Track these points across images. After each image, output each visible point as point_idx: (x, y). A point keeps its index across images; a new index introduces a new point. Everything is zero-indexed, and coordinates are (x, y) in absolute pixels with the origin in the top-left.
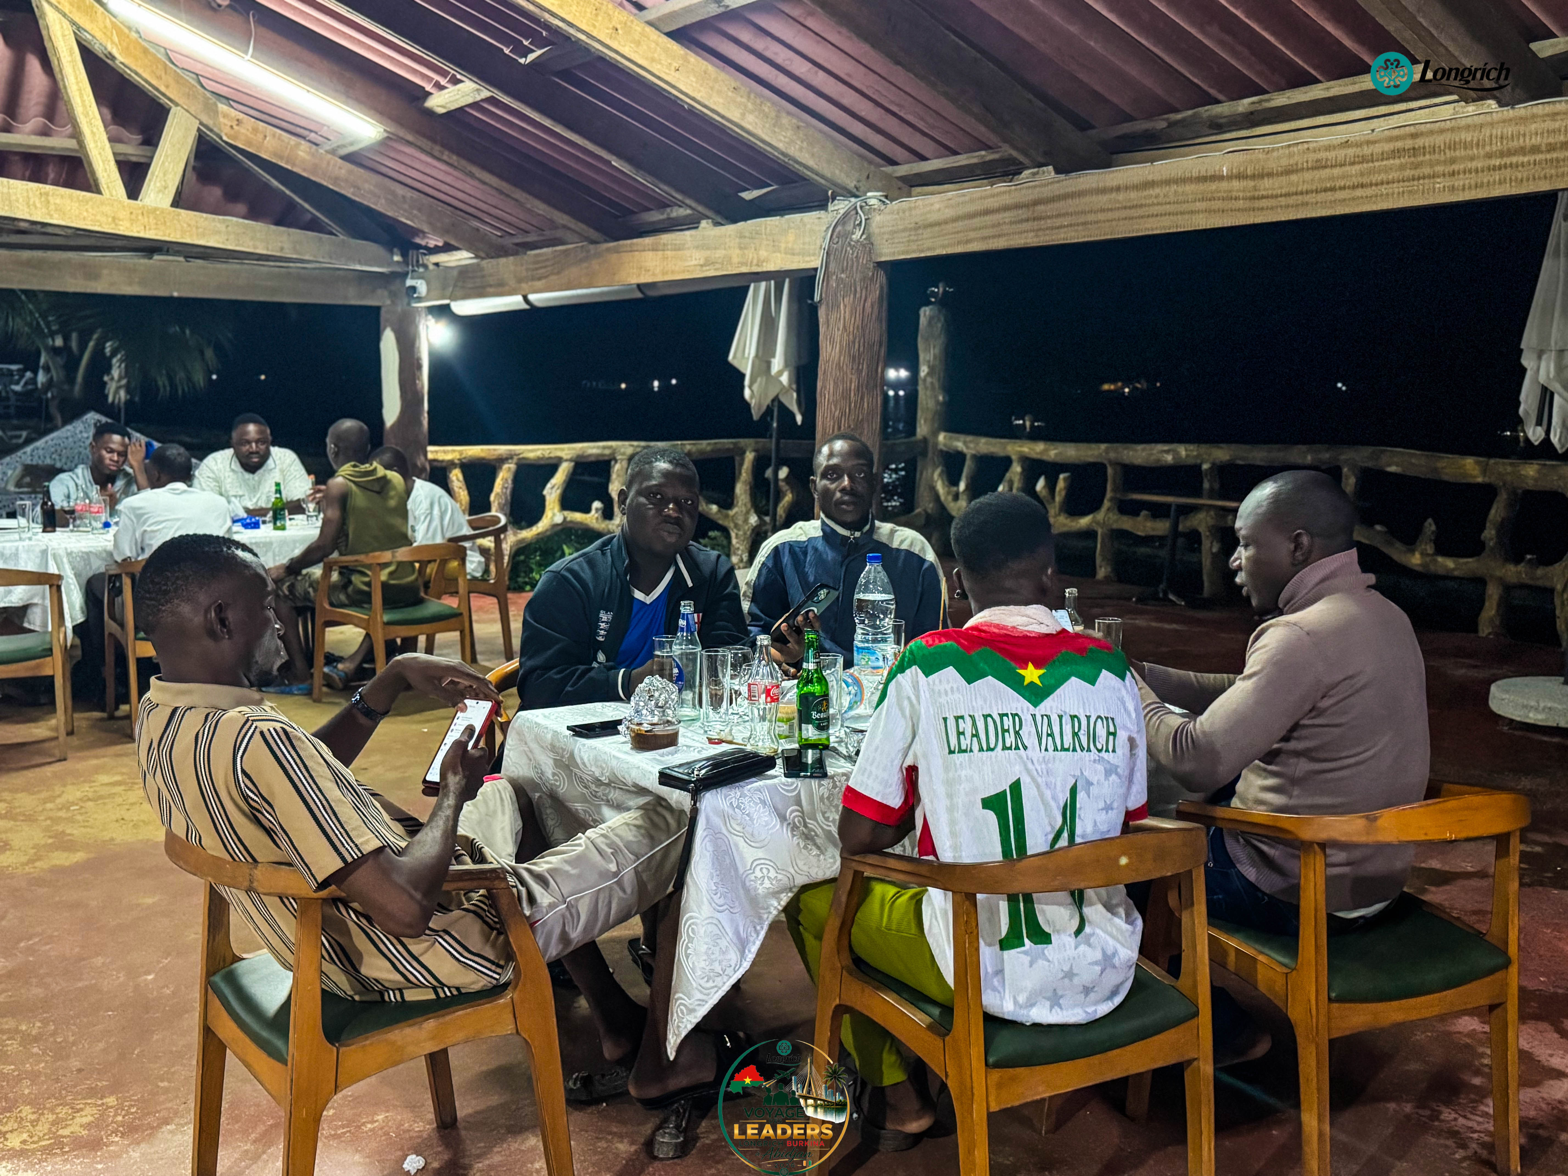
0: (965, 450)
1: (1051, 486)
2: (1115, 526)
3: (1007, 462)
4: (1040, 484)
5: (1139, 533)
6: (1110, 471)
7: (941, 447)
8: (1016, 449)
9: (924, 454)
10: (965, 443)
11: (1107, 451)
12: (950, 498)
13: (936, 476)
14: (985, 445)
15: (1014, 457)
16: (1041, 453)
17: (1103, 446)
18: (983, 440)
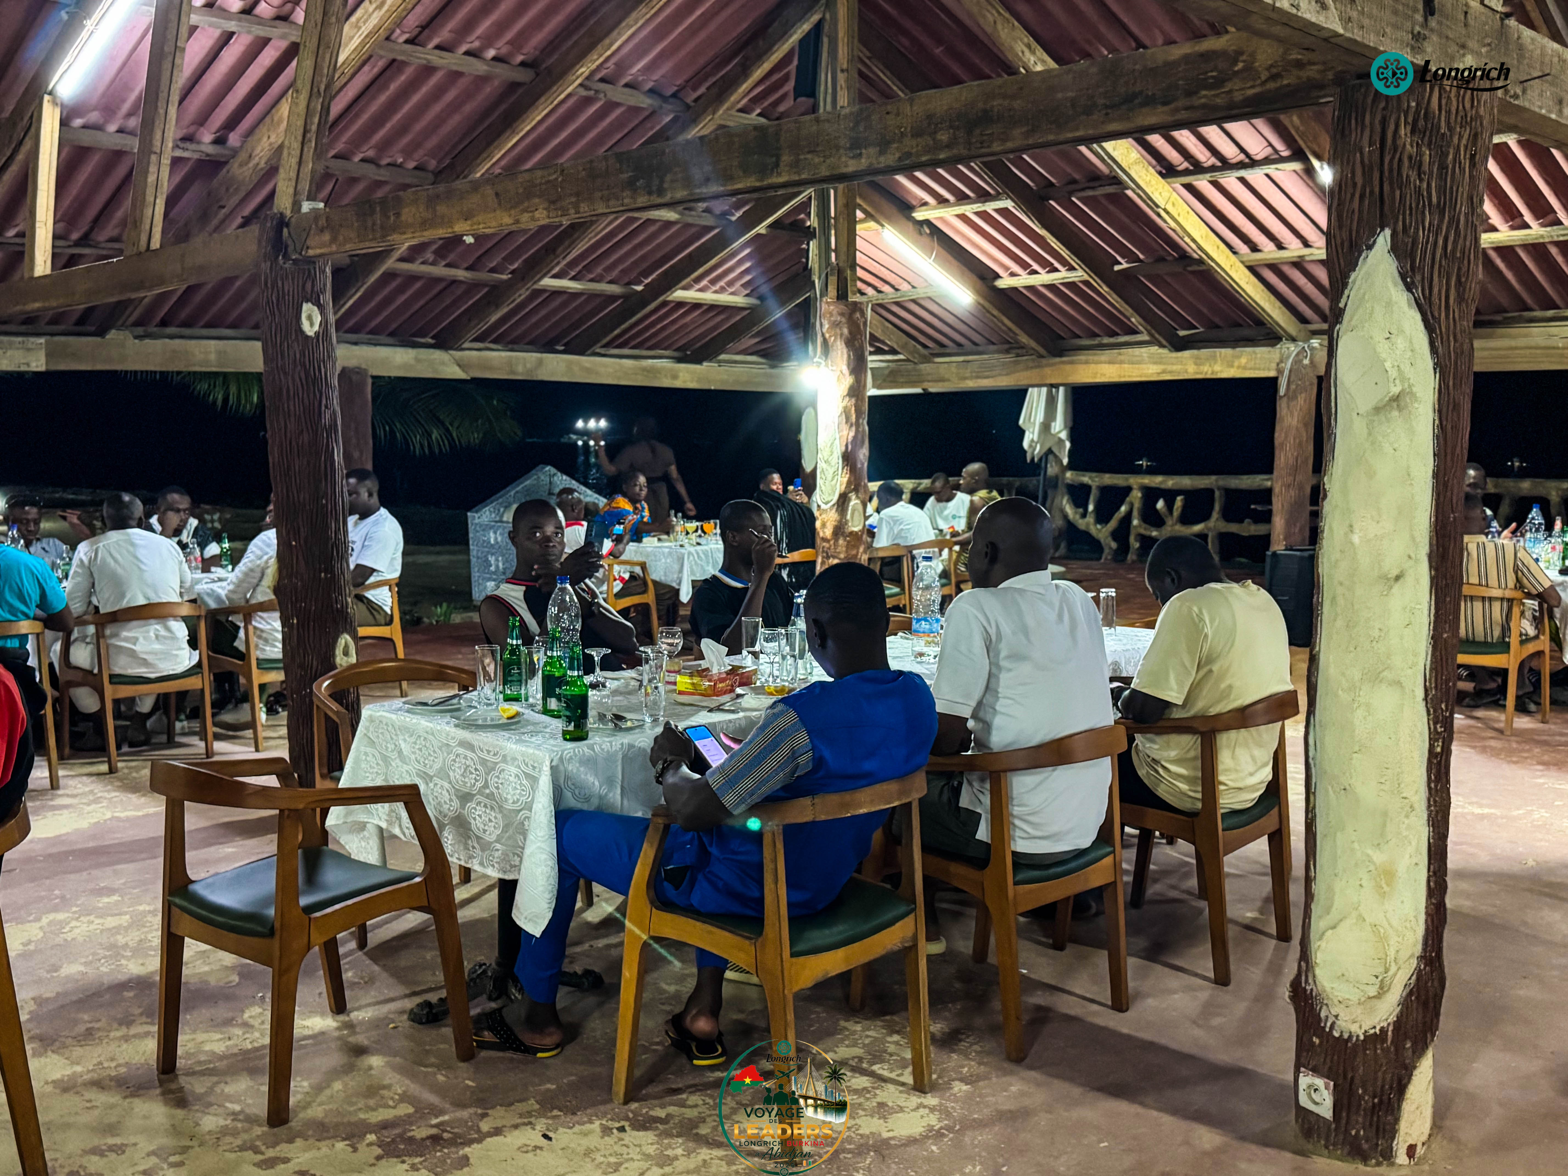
0: (1090, 482)
1: (1170, 505)
2: (1224, 530)
3: (1128, 490)
4: (1160, 504)
5: (1244, 534)
6: (1217, 494)
7: (1069, 481)
8: (1136, 481)
9: (1055, 486)
10: (1090, 478)
11: (1217, 481)
12: (1078, 517)
13: (1065, 501)
14: (1108, 479)
15: (1135, 487)
16: (1161, 483)
17: (1214, 478)
18: (1107, 476)
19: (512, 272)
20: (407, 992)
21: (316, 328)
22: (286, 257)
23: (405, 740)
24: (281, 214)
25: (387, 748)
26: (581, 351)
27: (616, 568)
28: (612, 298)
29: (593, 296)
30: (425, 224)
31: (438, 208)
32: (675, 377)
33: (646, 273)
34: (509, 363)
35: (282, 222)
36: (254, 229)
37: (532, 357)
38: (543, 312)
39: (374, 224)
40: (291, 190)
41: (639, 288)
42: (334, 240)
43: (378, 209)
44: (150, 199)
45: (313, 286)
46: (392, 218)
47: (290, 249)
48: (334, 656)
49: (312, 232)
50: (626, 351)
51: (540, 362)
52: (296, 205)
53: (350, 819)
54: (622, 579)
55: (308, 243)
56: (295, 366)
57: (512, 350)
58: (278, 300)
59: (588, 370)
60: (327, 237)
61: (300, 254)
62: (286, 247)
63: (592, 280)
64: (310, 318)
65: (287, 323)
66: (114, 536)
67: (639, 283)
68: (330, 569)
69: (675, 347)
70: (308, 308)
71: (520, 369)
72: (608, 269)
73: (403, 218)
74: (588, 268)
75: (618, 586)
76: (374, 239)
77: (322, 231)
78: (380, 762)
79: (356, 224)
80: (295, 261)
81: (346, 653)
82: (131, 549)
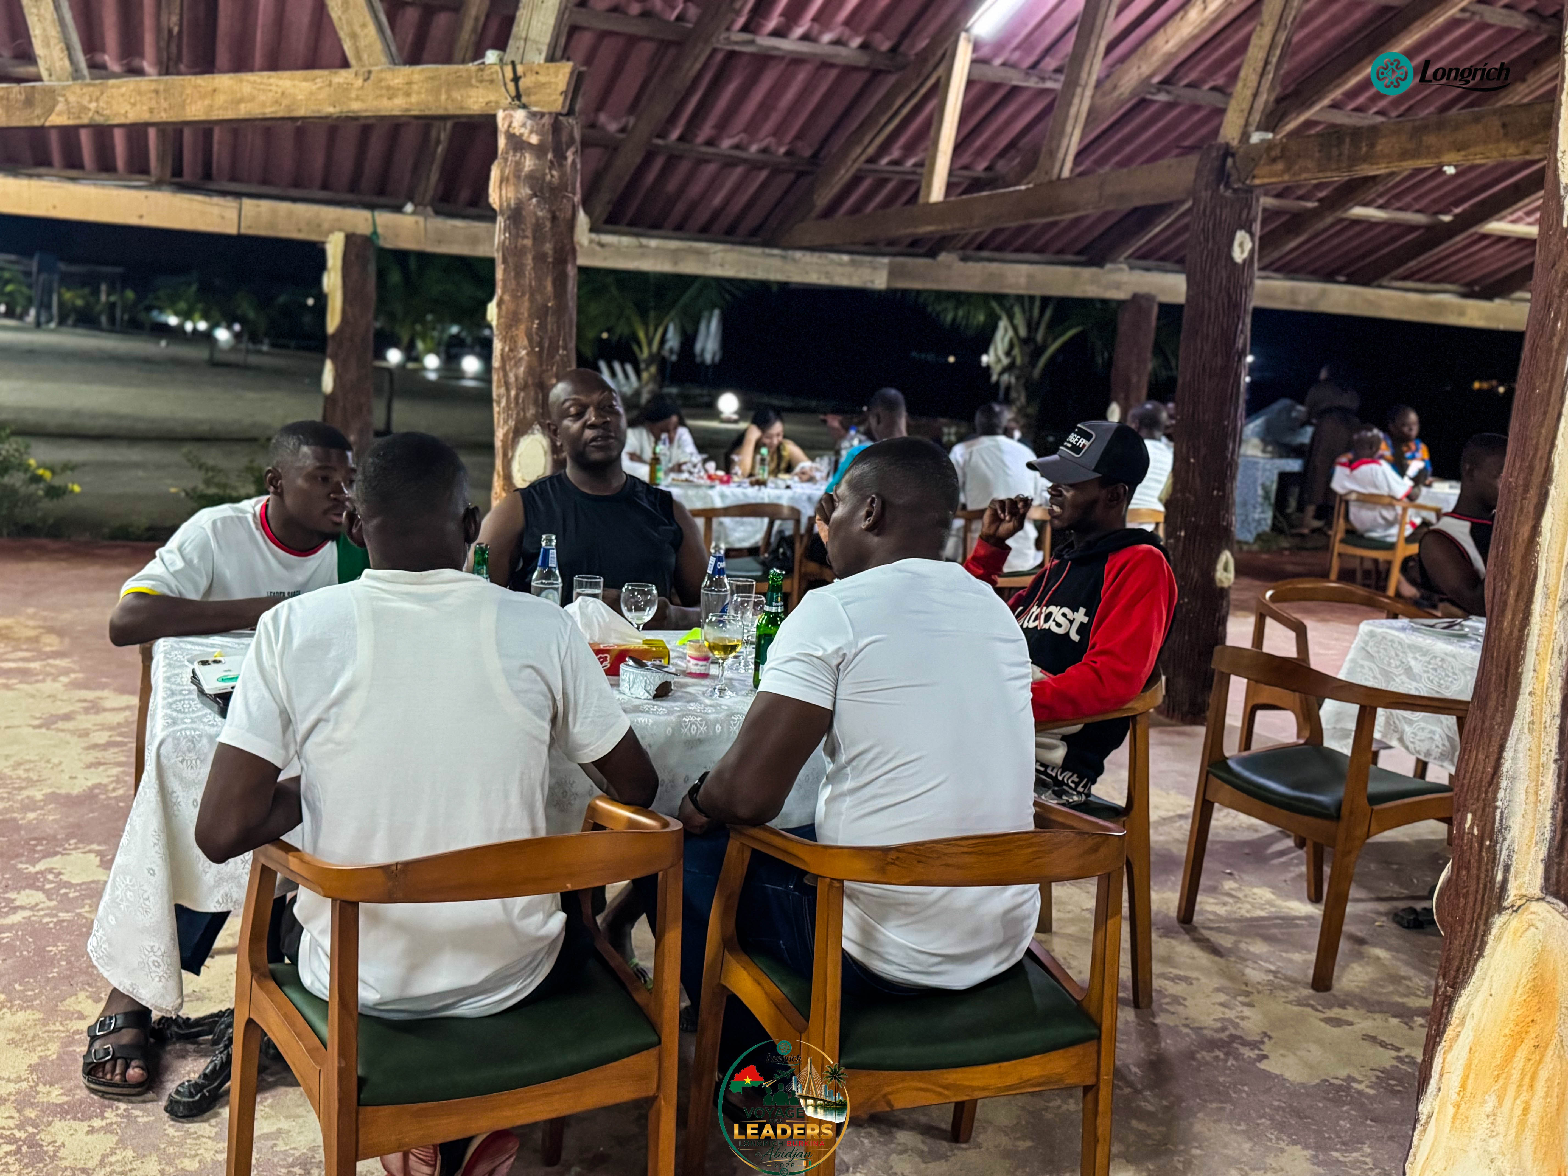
19: (1320, 200)
20: (1372, 896)
21: (1246, 255)
22: (1227, 186)
23: (1416, 659)
24: (1227, 144)
25: (1389, 664)
26: (1366, 282)
27: (1411, 512)
28: (1413, 228)
29: (1390, 225)
30: (1404, 155)
31: (1425, 138)
32: (1462, 313)
33: (1457, 204)
34: (1293, 291)
35: (1227, 152)
36: (1193, 160)
37: (1315, 287)
38: (1336, 241)
39: (1340, 155)
40: (1242, 122)
41: (1447, 218)
42: (1288, 169)
43: (1348, 140)
44: (1069, 129)
45: (1248, 214)
46: (1364, 149)
47: (1233, 178)
48: (1214, 570)
49: (1262, 162)
50: (1410, 284)
51: (1323, 294)
52: (1245, 136)
53: (1338, 726)
54: (1413, 524)
55: (1256, 172)
56: (1220, 291)
57: (1293, 279)
58: (1214, 226)
59: (1370, 303)
60: (1280, 166)
61: (1244, 183)
62: (1229, 176)
63: (1400, 209)
64: (1241, 245)
65: (1219, 249)
66: (986, 441)
67: (1446, 212)
68: (1222, 487)
69: (1463, 281)
70: (1241, 236)
71: (1302, 299)
72: (1417, 199)
73: (1379, 148)
74: (1398, 197)
75: (1408, 531)
76: (1338, 169)
77: (1274, 160)
78: (1379, 676)
79: (1317, 155)
80: (1235, 191)
81: (1226, 569)
82: (998, 453)
